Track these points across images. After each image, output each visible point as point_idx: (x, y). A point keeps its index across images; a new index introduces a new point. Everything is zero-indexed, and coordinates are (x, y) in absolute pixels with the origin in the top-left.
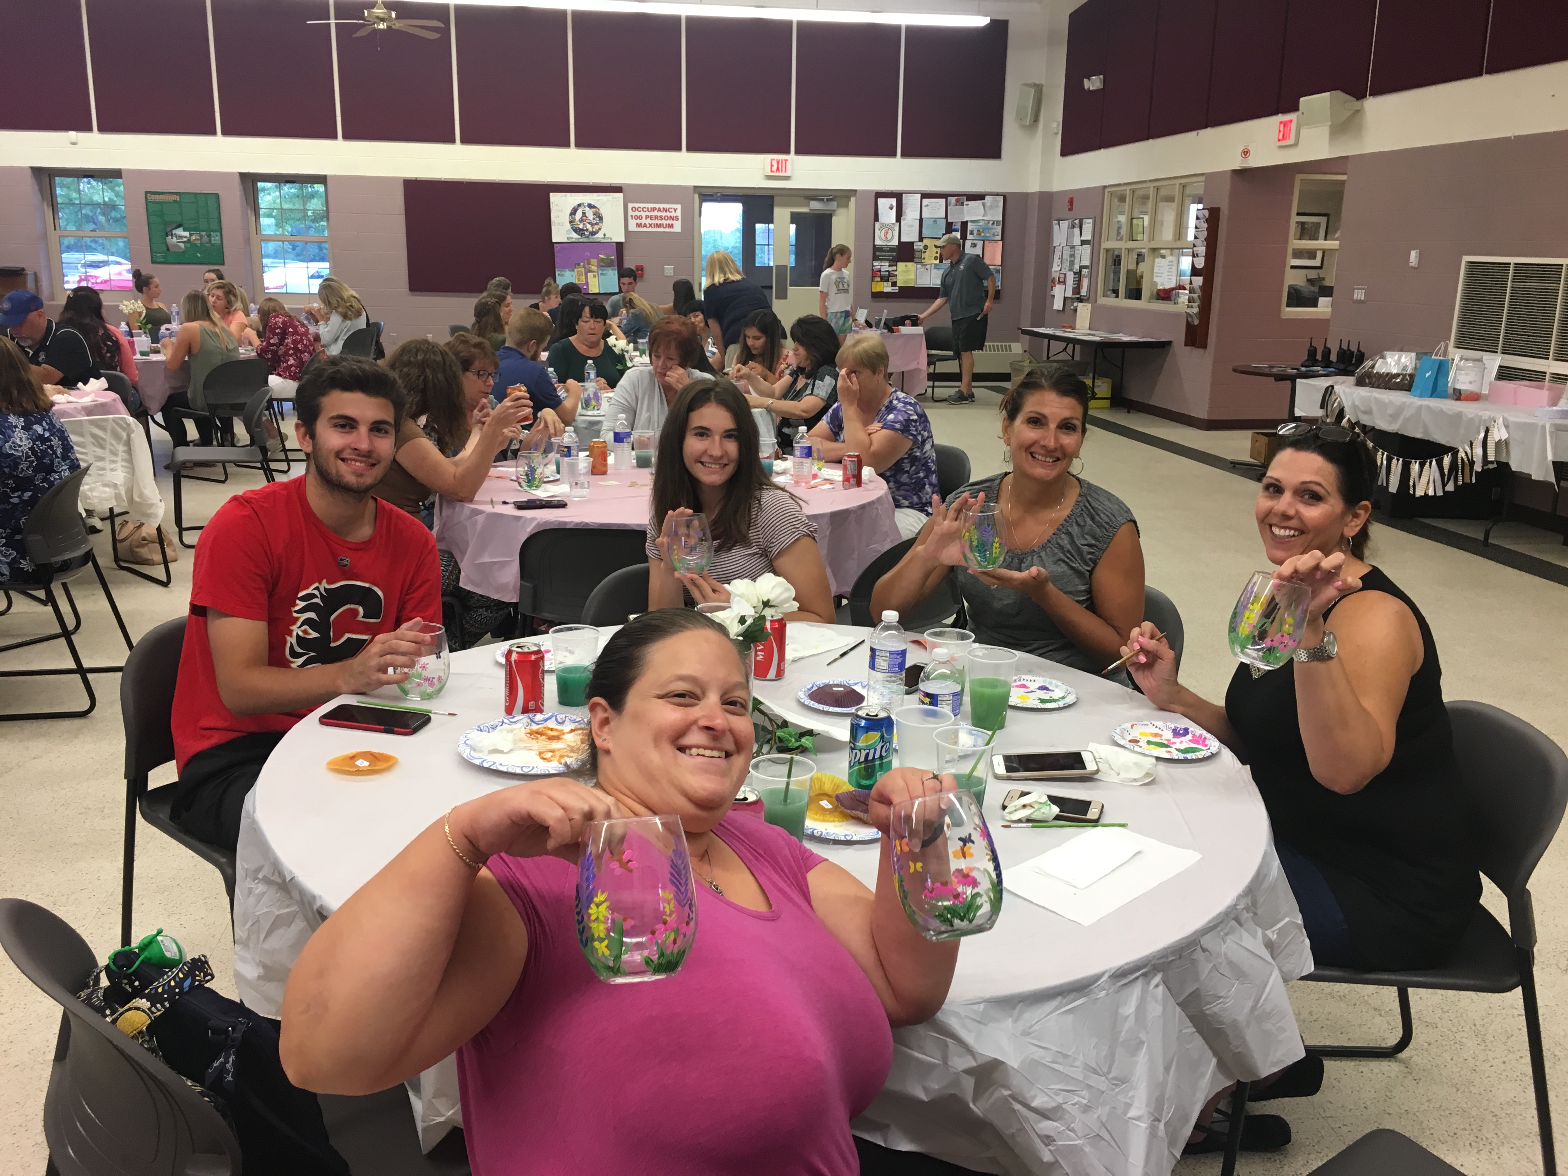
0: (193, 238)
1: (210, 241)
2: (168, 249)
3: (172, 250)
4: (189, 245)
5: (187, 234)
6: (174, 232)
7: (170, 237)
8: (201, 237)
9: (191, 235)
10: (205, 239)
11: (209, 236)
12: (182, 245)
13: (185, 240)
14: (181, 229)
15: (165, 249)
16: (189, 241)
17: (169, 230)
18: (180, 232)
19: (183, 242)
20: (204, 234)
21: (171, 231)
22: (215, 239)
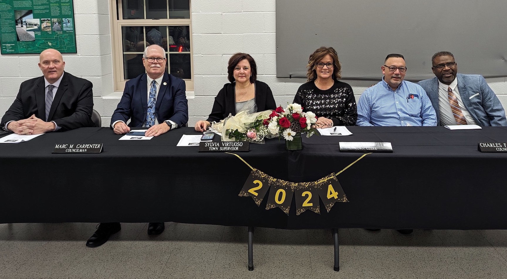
0: (44, 25)
1: (62, 28)
2: (18, 40)
3: (22, 39)
4: (39, 33)
5: (37, 21)
6: (24, 19)
7: (20, 25)
8: (53, 24)
9: (42, 22)
10: (57, 26)
11: (60, 23)
12: (32, 34)
13: (36, 27)
14: (31, 16)
15: (15, 39)
16: (40, 29)
17: (18, 17)
18: (29, 19)
19: (34, 30)
20: (55, 20)
21: (21, 18)
22: (67, 26)
